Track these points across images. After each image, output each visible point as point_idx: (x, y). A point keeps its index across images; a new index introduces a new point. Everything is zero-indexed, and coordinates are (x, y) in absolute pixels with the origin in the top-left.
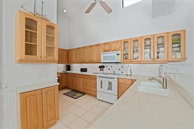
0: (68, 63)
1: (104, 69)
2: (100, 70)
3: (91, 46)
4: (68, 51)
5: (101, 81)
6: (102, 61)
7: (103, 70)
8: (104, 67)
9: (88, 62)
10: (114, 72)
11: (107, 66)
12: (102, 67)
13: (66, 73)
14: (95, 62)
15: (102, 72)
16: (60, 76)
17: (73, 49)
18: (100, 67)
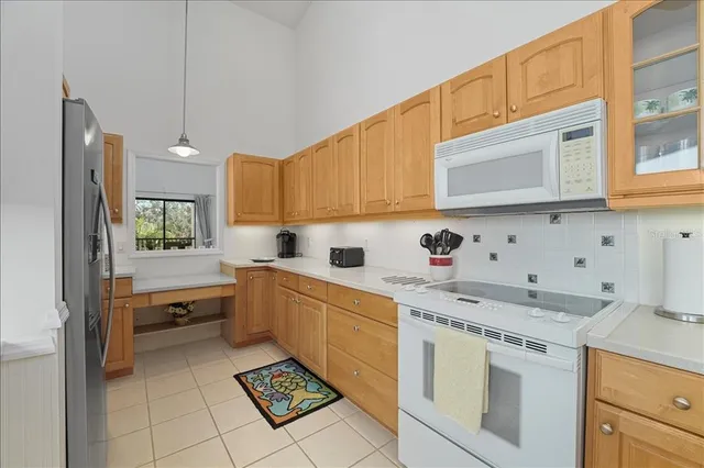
0: (284, 222)
1: (455, 254)
2: (433, 262)
3: (379, 120)
4: (283, 166)
5: (429, 349)
6: (442, 200)
7: (448, 262)
8: (456, 241)
9: (364, 211)
10: (531, 279)
11: (476, 239)
12: (442, 245)
13: (268, 269)
14: (398, 208)
15: (441, 271)
16: (235, 281)
17: (302, 155)
18: (429, 242)
